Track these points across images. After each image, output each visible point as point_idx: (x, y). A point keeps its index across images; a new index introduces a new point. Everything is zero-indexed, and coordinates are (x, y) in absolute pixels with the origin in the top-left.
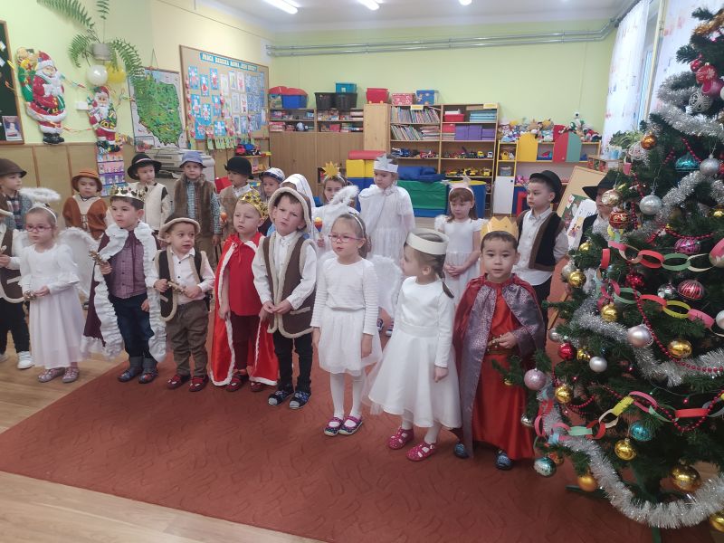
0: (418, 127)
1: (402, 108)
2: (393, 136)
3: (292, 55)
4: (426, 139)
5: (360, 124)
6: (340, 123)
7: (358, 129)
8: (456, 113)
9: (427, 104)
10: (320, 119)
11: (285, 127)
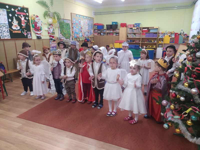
0: (135, 34)
1: (130, 28)
2: (127, 36)
3: (100, 14)
4: (137, 37)
5: (118, 33)
6: (113, 33)
7: (118, 35)
8: (146, 30)
9: (137, 27)
10: (107, 32)
11: (98, 34)
